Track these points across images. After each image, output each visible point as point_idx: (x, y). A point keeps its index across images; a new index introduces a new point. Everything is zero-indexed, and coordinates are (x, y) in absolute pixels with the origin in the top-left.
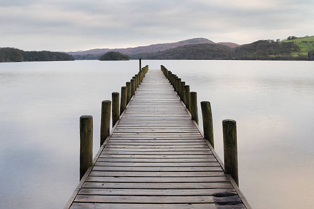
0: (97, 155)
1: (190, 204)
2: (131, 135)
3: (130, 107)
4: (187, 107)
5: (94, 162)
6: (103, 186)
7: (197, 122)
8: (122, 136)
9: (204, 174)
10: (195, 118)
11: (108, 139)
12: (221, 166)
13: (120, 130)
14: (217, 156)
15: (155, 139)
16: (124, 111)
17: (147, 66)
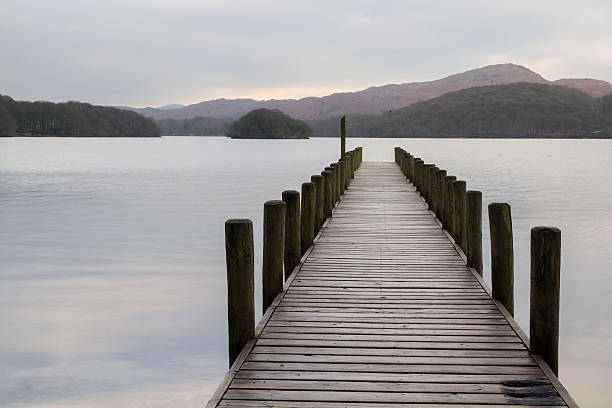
0: (260, 323)
1: (455, 393)
2: (331, 291)
3: (323, 240)
4: (458, 242)
5: (257, 333)
6: (282, 368)
7: (479, 270)
8: (309, 292)
9: (487, 354)
10: (474, 263)
11: (280, 296)
12: (523, 343)
13: (303, 283)
14: (518, 328)
15: (384, 299)
16: (311, 248)
17: (359, 150)
